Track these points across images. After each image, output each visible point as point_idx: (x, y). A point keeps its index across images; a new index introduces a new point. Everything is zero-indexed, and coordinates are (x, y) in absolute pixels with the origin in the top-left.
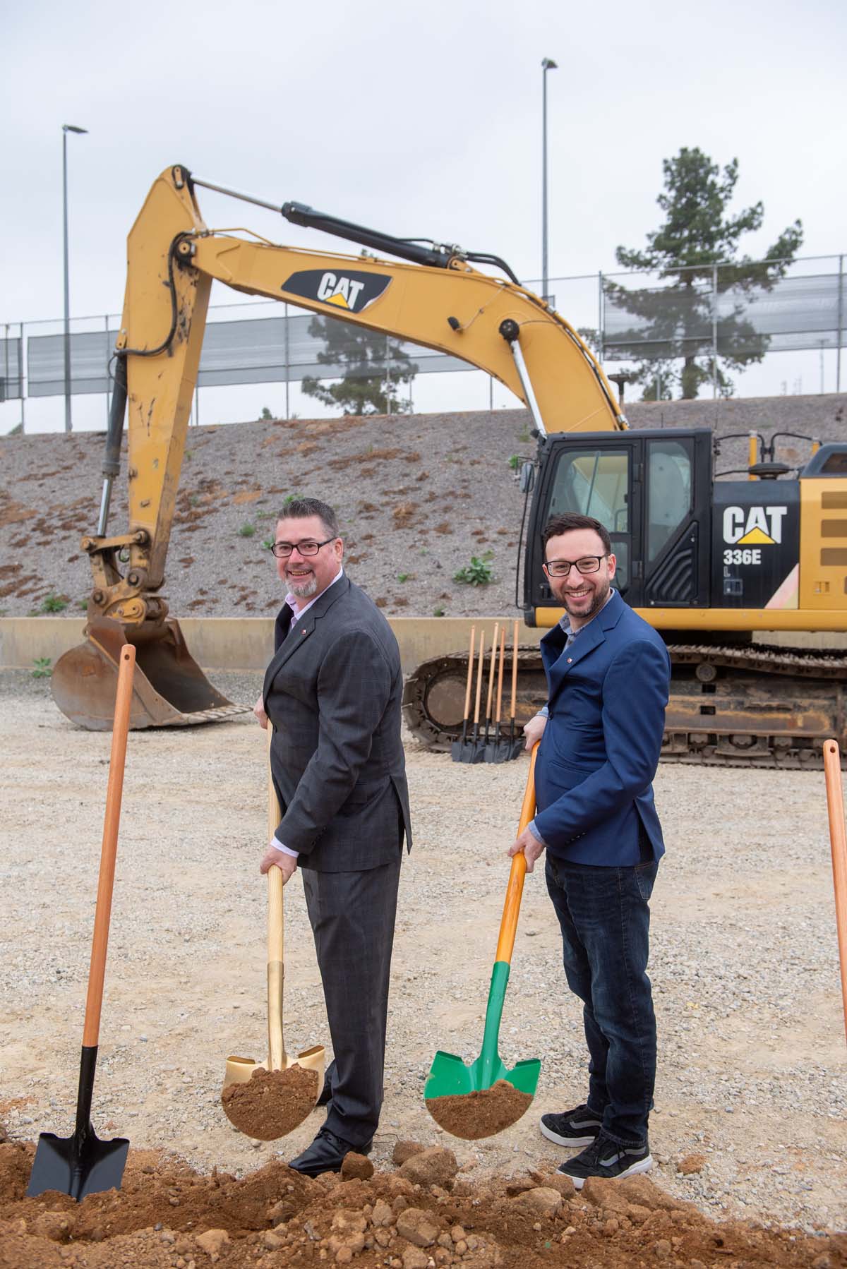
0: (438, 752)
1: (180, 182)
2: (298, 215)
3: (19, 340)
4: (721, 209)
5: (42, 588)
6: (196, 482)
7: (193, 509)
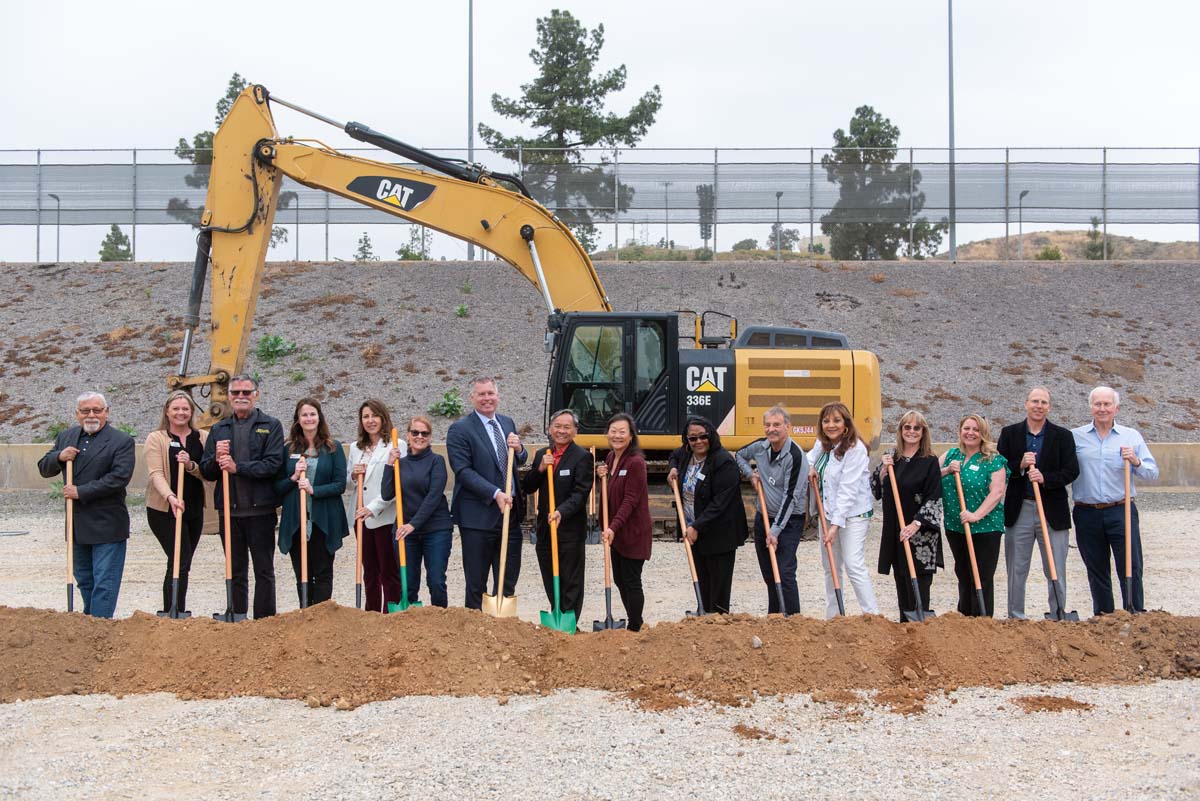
1: (260, 99)
2: (357, 132)
4: (589, 69)
6: (163, 319)
7: (169, 345)
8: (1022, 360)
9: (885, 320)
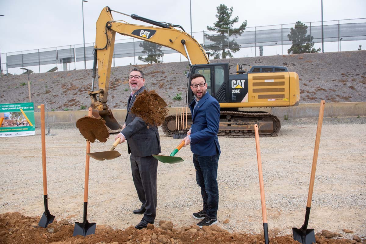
0: (170, 137)
1: (108, 10)
2: (135, 17)
3: (74, 49)
4: (230, 18)
5: (80, 104)
6: (114, 79)
7: (114, 85)
8: (345, 78)
9: (303, 69)
